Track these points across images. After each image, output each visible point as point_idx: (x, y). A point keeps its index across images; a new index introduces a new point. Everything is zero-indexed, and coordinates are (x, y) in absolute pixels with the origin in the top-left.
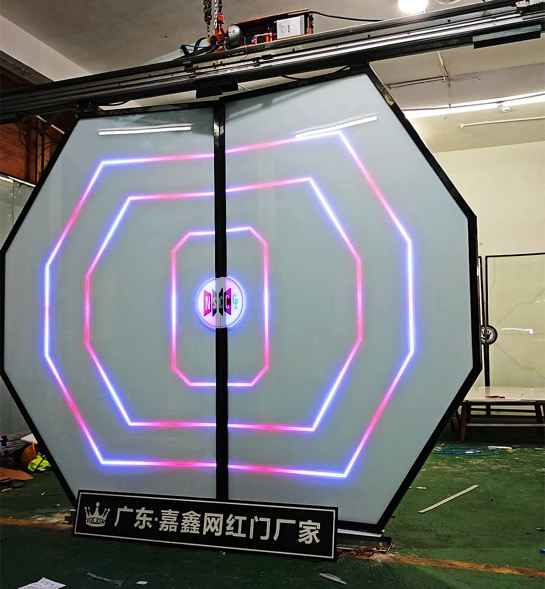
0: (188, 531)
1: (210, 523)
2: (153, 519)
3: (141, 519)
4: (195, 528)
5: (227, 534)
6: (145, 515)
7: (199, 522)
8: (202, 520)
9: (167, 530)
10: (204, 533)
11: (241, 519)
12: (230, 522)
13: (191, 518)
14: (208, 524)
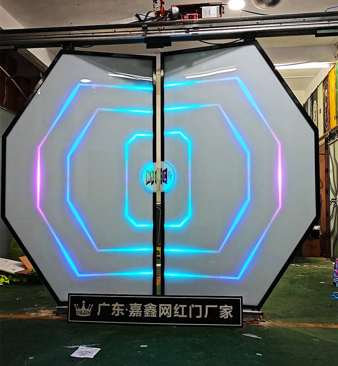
0: (149, 316)
2: (125, 310)
3: (116, 310)
5: (175, 316)
6: (118, 308)
7: (156, 310)
8: (158, 308)
9: (135, 316)
10: (160, 316)
11: (183, 306)
12: (176, 308)
13: (150, 307)
14: (162, 311)
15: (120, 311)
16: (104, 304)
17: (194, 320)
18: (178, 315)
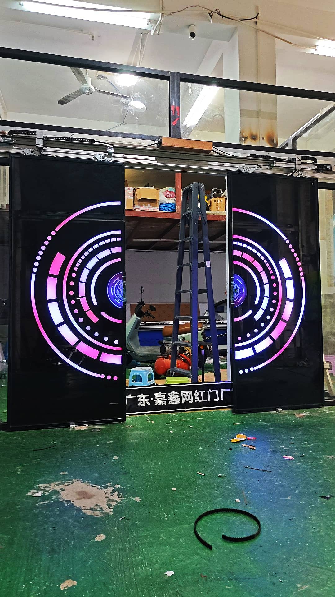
0: (173, 403)
1: (185, 396)
2: (150, 399)
3: (142, 400)
4: (177, 401)
5: (196, 401)
6: (144, 398)
7: (179, 397)
8: (180, 395)
9: (160, 404)
10: (183, 403)
11: (202, 392)
12: (196, 394)
13: (174, 395)
14: (184, 397)
15: (146, 401)
16: (130, 396)
17: (213, 403)
18: (199, 400)
